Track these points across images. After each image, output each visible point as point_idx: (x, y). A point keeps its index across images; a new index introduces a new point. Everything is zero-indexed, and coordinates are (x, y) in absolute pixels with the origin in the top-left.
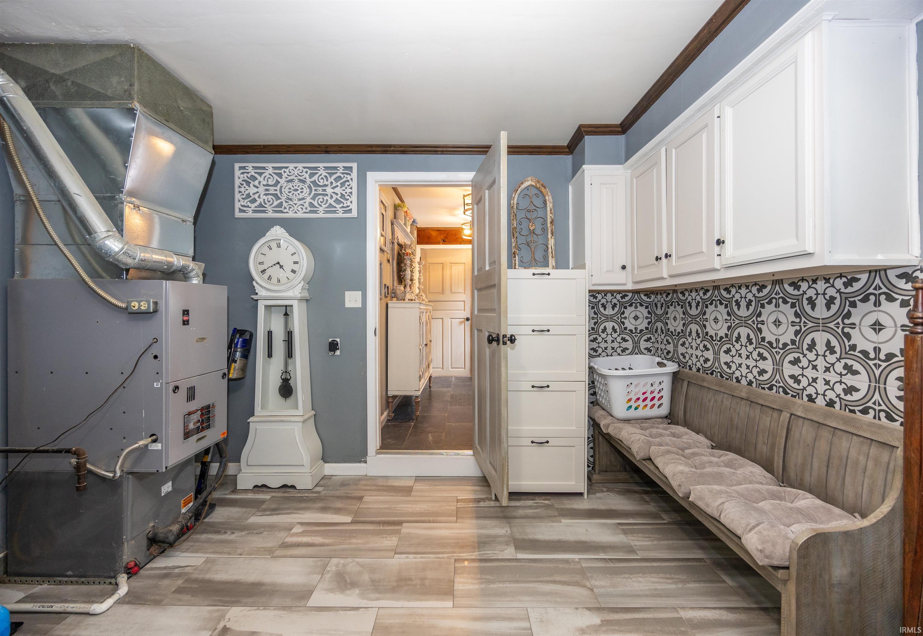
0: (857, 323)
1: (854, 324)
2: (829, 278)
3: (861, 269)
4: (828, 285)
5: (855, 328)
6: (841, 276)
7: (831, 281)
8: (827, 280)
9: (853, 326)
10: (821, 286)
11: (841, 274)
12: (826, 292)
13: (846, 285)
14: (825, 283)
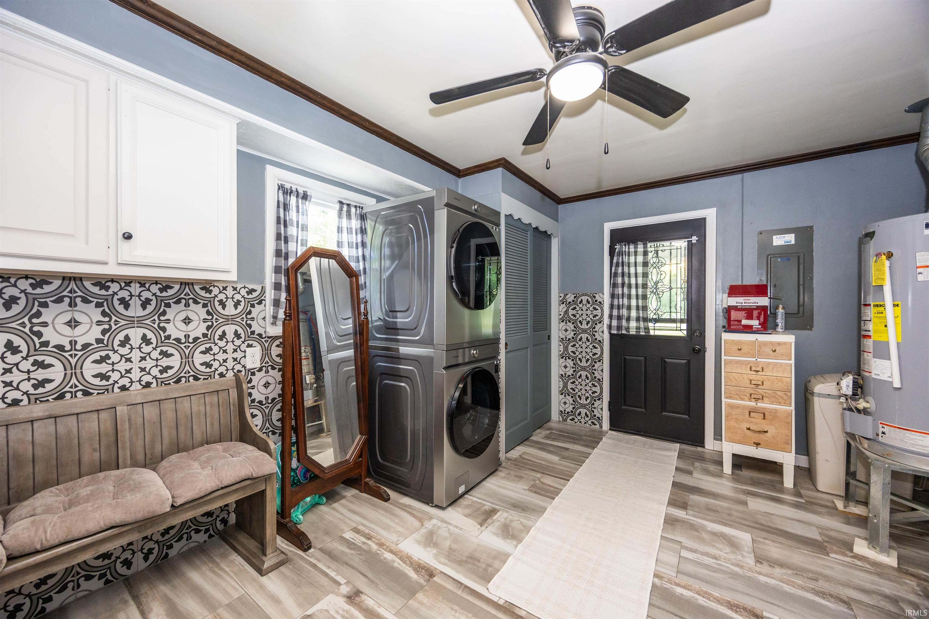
0: (172, 319)
1: (169, 320)
2: (145, 283)
3: (175, 281)
4: (143, 289)
5: (169, 323)
6: (156, 283)
7: (147, 286)
8: (142, 285)
9: (168, 321)
10: (135, 289)
11: (156, 281)
12: (141, 295)
13: (161, 290)
14: (140, 287)
